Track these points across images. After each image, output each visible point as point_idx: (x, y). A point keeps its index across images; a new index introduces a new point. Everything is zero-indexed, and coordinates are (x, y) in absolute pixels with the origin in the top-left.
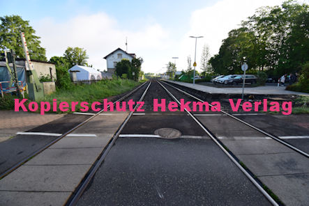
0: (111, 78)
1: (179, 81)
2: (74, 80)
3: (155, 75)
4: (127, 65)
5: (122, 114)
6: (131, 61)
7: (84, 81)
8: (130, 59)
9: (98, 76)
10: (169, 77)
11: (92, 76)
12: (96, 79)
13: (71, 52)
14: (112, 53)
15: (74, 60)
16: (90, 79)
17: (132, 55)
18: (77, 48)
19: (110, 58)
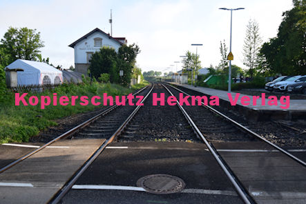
0: (80, 81)
1: (205, 86)
2: (13, 85)
3: (162, 75)
4: (110, 57)
5: (87, 147)
6: (117, 51)
7: (31, 87)
8: (116, 47)
9: (57, 77)
10: (186, 79)
11: (46, 77)
12: (53, 82)
13: (14, 37)
14: (85, 37)
15: (19, 49)
16: (41, 83)
17: (120, 40)
18: (25, 30)
19: (82, 45)
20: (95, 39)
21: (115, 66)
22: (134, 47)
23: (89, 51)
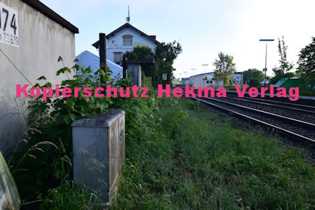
20: (124, 37)
21: (157, 68)
22: (176, 45)
23: (117, 51)
